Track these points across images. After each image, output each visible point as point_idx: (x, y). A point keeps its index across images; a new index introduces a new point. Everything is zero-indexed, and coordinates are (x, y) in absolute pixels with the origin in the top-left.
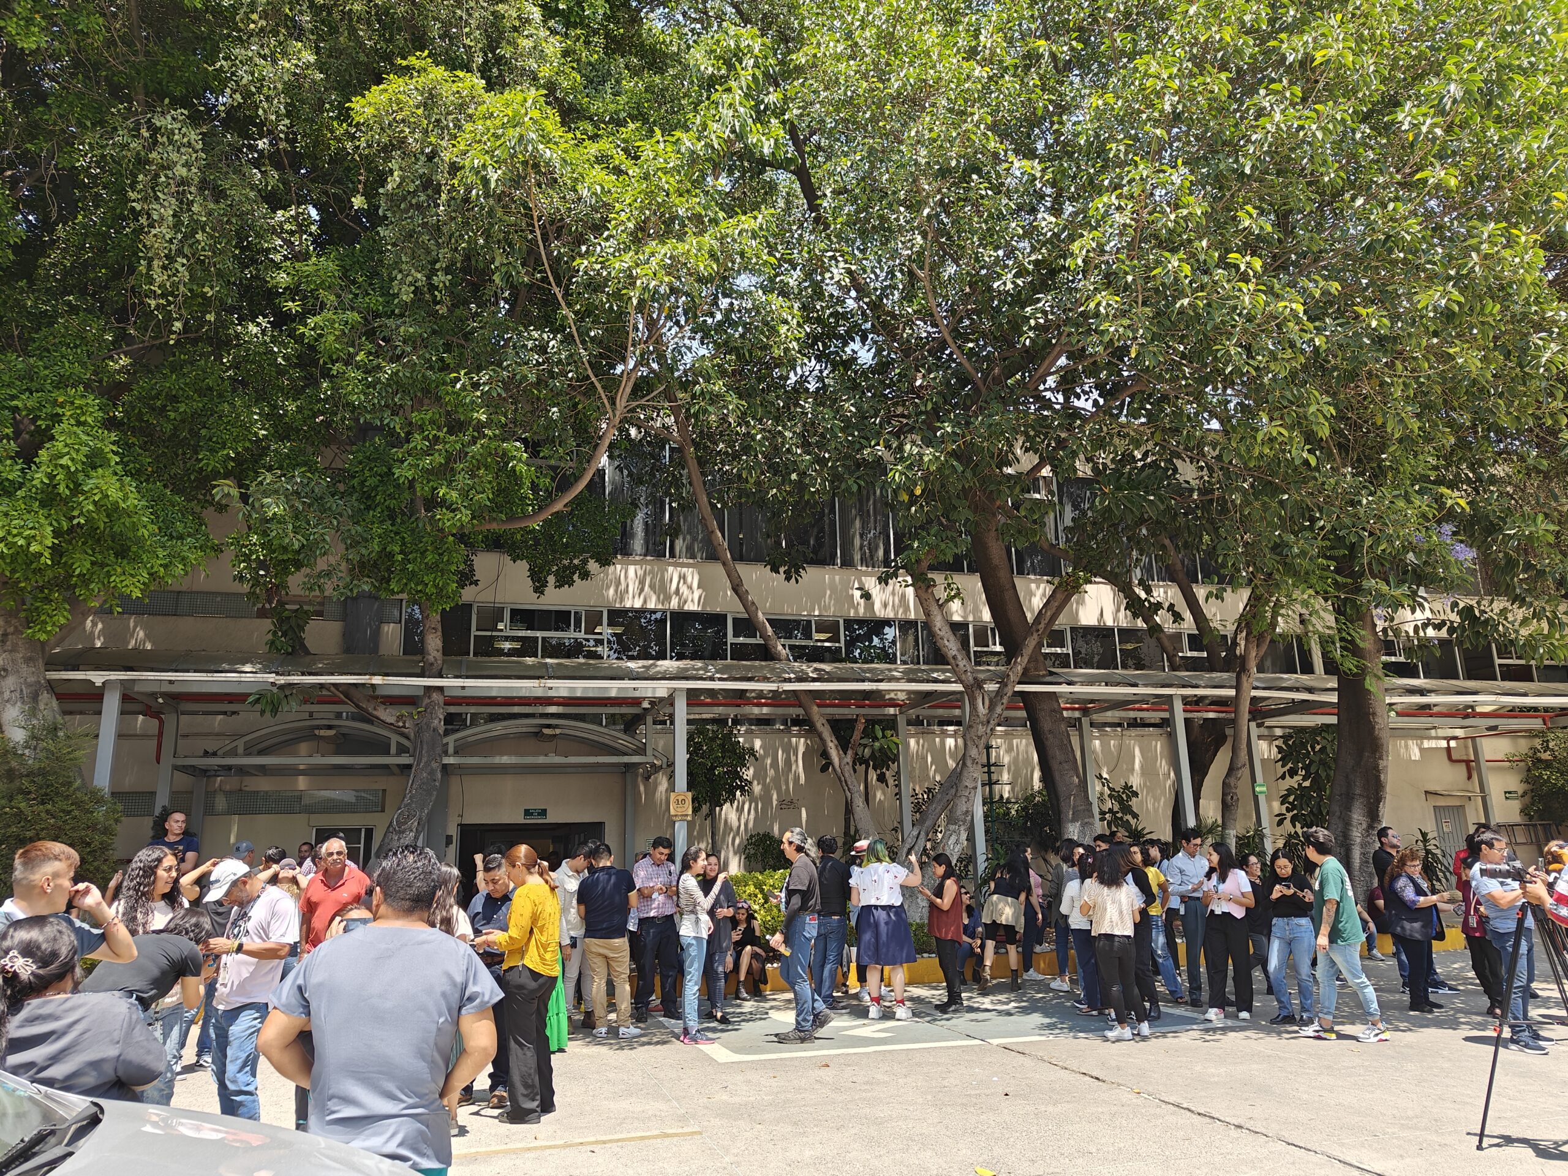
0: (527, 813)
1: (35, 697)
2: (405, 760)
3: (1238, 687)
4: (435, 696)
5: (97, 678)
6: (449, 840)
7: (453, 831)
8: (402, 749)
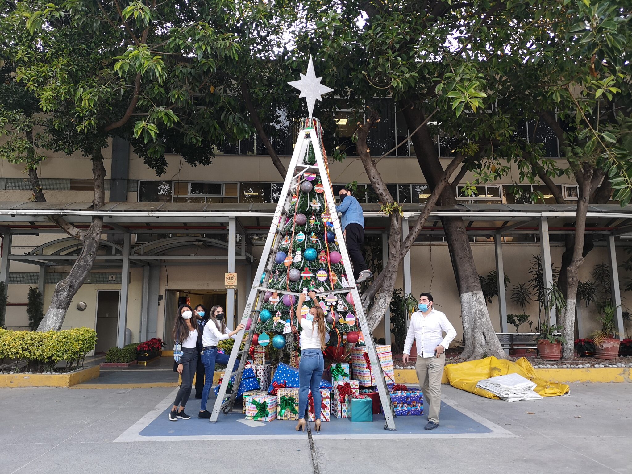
2: (118, 257)
3: (577, 211)
4: (97, 222)
6: (160, 297)
7: (163, 293)
8: (118, 252)
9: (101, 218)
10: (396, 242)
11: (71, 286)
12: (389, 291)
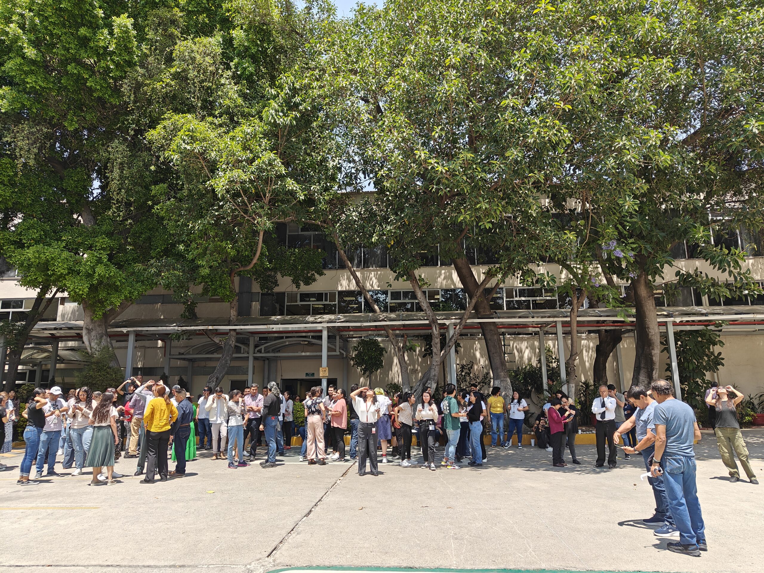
0: (307, 374)
1: (101, 337)
2: (246, 355)
4: (232, 333)
5: (125, 330)
8: (245, 351)
9: (235, 330)
10: (436, 344)
11: (217, 379)
12: (434, 379)
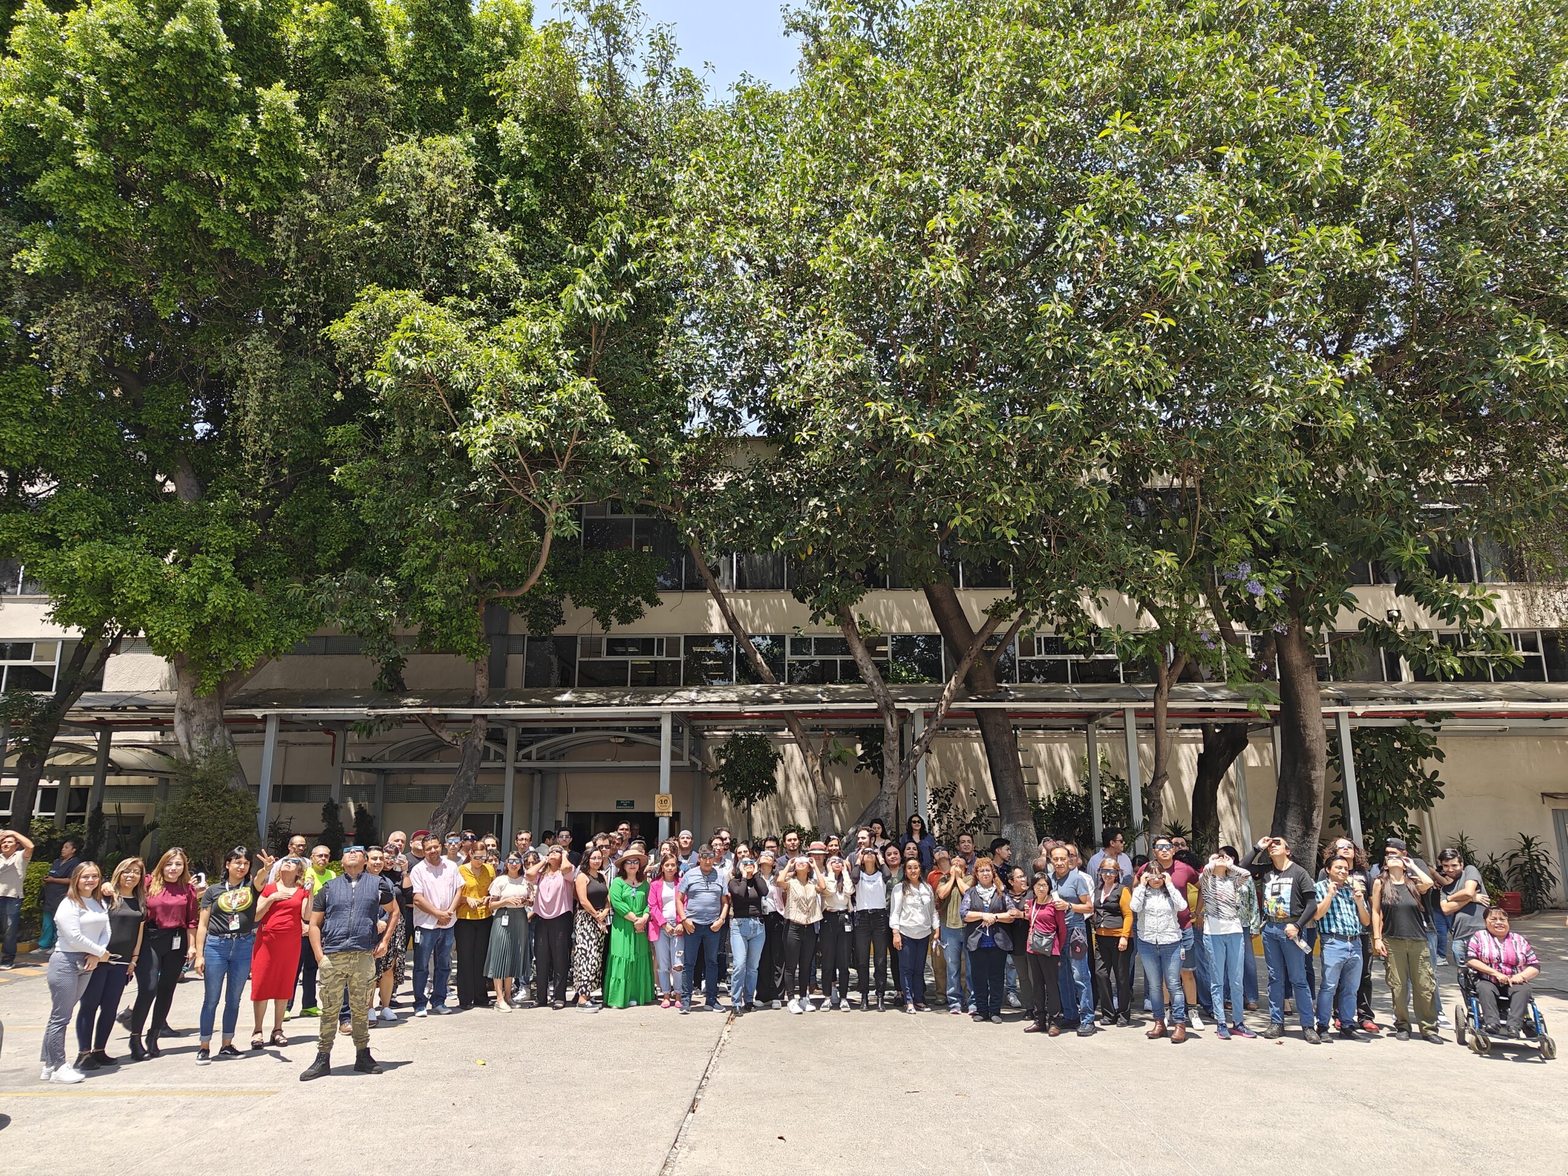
0: (619, 803)
3: (1156, 701)
4: (478, 721)
5: (259, 713)
8: (499, 756)
11: (450, 815)
